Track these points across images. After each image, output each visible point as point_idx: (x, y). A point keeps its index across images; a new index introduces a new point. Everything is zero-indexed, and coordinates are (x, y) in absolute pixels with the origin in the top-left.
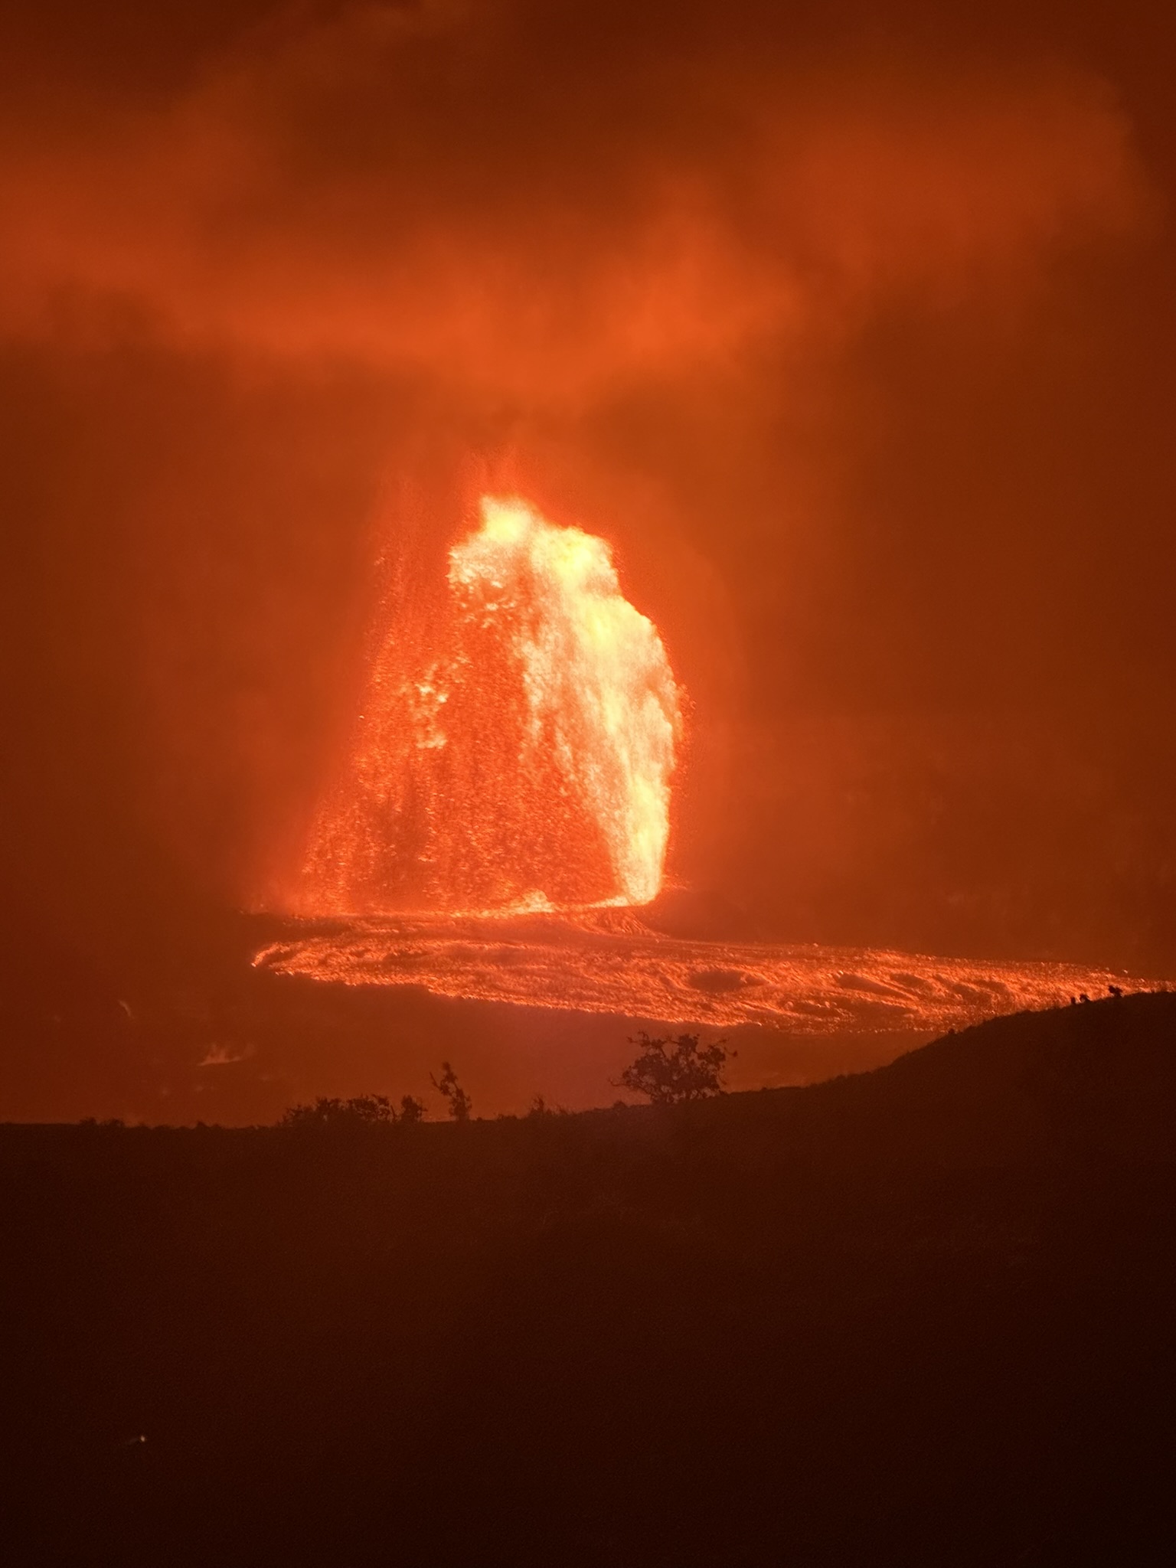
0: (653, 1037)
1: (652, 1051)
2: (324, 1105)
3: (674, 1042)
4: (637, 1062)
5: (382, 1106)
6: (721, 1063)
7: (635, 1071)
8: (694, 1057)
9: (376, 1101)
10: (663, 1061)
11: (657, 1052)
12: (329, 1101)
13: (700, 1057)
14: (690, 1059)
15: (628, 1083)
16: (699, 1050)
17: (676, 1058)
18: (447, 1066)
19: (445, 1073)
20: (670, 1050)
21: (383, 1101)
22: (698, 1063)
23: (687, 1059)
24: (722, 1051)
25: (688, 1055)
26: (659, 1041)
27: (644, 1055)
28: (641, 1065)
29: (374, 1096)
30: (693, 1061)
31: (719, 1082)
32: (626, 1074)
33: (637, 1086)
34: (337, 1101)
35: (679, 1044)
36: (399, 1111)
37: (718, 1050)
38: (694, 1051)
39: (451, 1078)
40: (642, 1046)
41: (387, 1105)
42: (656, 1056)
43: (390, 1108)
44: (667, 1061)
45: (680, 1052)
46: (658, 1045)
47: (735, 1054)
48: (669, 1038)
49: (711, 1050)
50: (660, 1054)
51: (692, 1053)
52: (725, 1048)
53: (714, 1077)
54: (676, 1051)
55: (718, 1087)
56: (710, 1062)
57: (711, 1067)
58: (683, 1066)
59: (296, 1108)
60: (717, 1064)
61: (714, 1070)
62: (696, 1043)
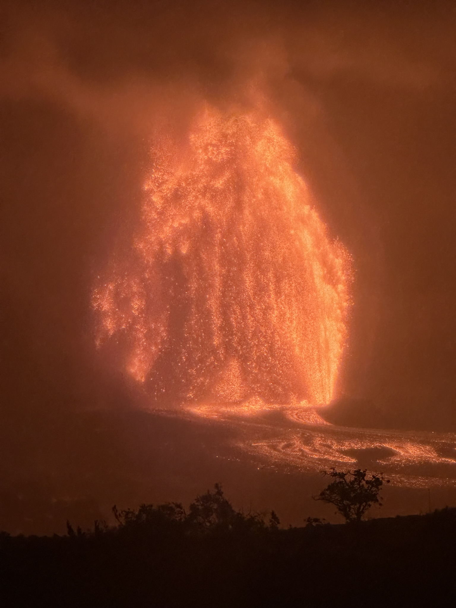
0: (338, 471)
1: (338, 480)
2: (144, 509)
3: (353, 475)
4: (329, 486)
5: (179, 509)
6: (380, 487)
7: (328, 492)
8: (364, 482)
9: (173, 506)
10: (345, 485)
11: (341, 480)
12: (146, 506)
13: (368, 482)
14: (361, 484)
15: (323, 499)
16: (366, 478)
17: (352, 483)
18: (217, 486)
19: (216, 490)
20: (350, 478)
21: (179, 506)
22: (366, 486)
23: (359, 484)
24: (381, 479)
25: (360, 482)
26: (343, 473)
27: (333, 482)
28: (332, 488)
29: (173, 503)
30: (363, 485)
31: (379, 498)
32: (323, 494)
33: (329, 501)
34: (152, 506)
35: (355, 475)
36: (188, 512)
37: (378, 479)
38: (364, 480)
39: (220, 493)
40: (333, 476)
41: (181, 508)
42: (341, 482)
43: (182, 510)
44: (348, 485)
45: (355, 479)
46: (342, 475)
47: (388, 481)
48: (349, 472)
49: (374, 479)
50: (342, 481)
51: (362, 480)
52: (382, 478)
53: (375, 495)
54: (352, 478)
55: (377, 501)
56: (373, 486)
57: (374, 489)
58: (357, 488)
59: (127, 510)
60: (378, 488)
61: (375, 491)
62: (365, 475)
